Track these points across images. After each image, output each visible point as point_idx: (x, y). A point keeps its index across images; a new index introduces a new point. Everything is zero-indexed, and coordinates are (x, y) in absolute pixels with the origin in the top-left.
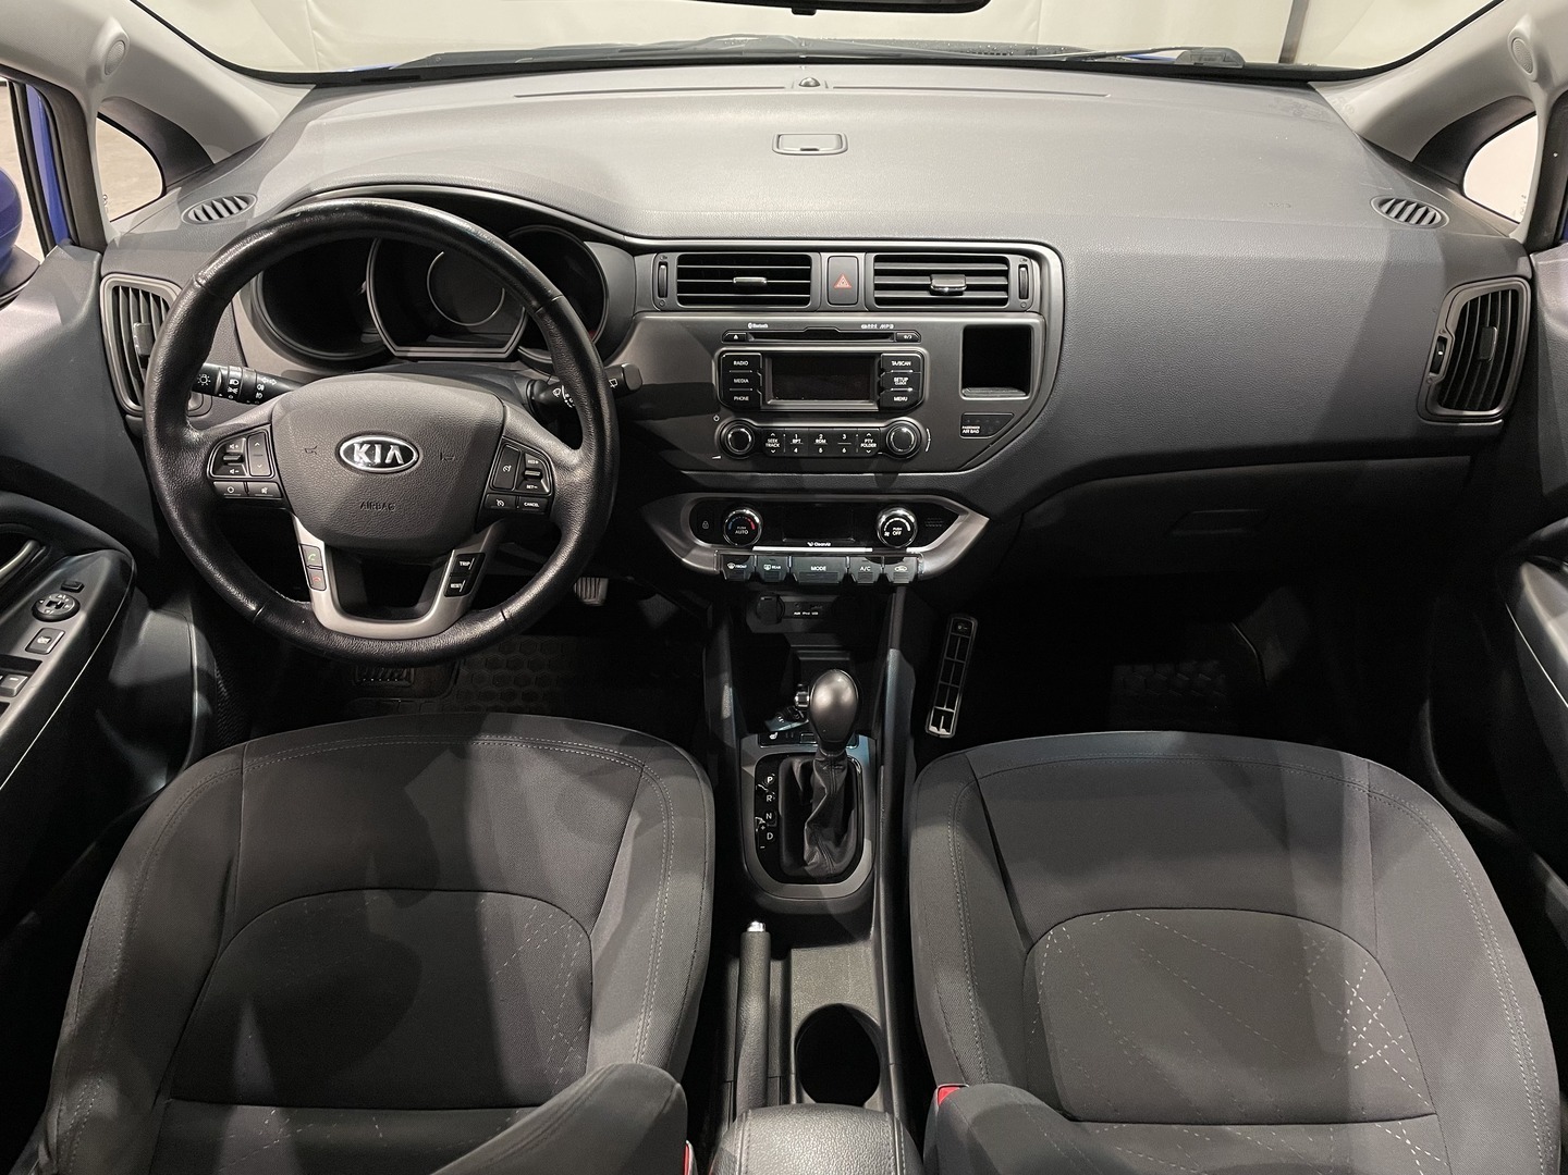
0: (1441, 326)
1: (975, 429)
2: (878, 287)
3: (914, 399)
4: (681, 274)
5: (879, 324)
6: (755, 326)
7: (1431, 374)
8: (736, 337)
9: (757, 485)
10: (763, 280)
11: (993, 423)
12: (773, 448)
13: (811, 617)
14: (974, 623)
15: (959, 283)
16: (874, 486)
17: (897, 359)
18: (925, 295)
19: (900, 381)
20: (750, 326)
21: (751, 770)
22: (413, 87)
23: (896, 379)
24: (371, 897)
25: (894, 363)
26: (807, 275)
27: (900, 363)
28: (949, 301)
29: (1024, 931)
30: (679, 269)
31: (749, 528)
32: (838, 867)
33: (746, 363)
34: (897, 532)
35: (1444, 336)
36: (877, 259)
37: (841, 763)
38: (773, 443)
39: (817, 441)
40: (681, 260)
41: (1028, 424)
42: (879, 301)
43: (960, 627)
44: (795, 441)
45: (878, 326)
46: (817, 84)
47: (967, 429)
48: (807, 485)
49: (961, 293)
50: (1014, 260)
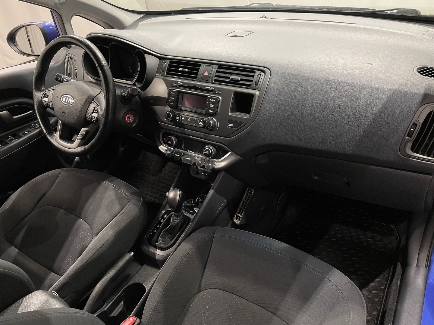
0: (415, 118)
1: (231, 125)
2: (216, 76)
3: (215, 112)
4: (169, 66)
5: (210, 87)
6: (179, 83)
7: (407, 137)
8: (174, 85)
9: (174, 130)
10: (187, 70)
11: (238, 123)
12: (178, 120)
13: (205, 175)
14: (253, 191)
15: (239, 78)
16: (203, 137)
17: (212, 98)
18: (228, 80)
19: (212, 106)
20: (178, 83)
21: (164, 212)
22: (167, 16)
23: (210, 105)
24: (62, 211)
25: (211, 100)
26: (198, 70)
27: (212, 100)
28: (234, 83)
29: (200, 287)
30: (169, 65)
31: (171, 142)
32: (165, 246)
33: (174, 93)
34: (208, 153)
35: (416, 123)
36: (219, 68)
37: (179, 217)
38: (178, 118)
39: (188, 120)
40: (170, 62)
41: (247, 127)
42: (215, 80)
43: (249, 191)
44: (183, 119)
45: (210, 88)
46: (266, 17)
47: (229, 125)
48: (186, 133)
49: (239, 81)
50: (257, 72)
